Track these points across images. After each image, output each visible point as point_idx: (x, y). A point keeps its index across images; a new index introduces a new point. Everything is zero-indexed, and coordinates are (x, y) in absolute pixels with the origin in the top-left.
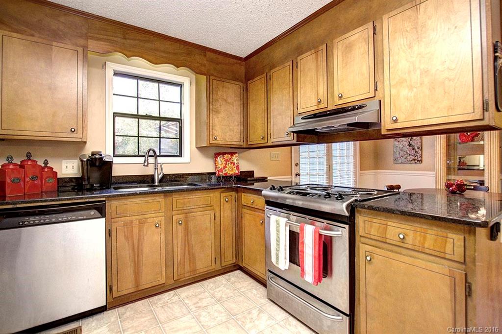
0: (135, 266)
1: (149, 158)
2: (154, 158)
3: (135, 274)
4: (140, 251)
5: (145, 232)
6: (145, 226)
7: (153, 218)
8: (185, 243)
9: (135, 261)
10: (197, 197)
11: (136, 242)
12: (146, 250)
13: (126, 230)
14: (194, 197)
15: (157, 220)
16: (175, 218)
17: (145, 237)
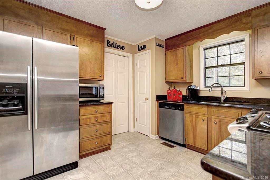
0: (194, 135)
1: (212, 88)
2: (221, 88)
3: (194, 138)
4: (196, 129)
5: (198, 122)
6: (198, 119)
7: (202, 116)
8: (219, 135)
9: (194, 133)
10: (227, 111)
11: (194, 124)
12: (198, 130)
13: (190, 118)
14: (225, 111)
15: (203, 118)
16: (212, 119)
17: (198, 124)
